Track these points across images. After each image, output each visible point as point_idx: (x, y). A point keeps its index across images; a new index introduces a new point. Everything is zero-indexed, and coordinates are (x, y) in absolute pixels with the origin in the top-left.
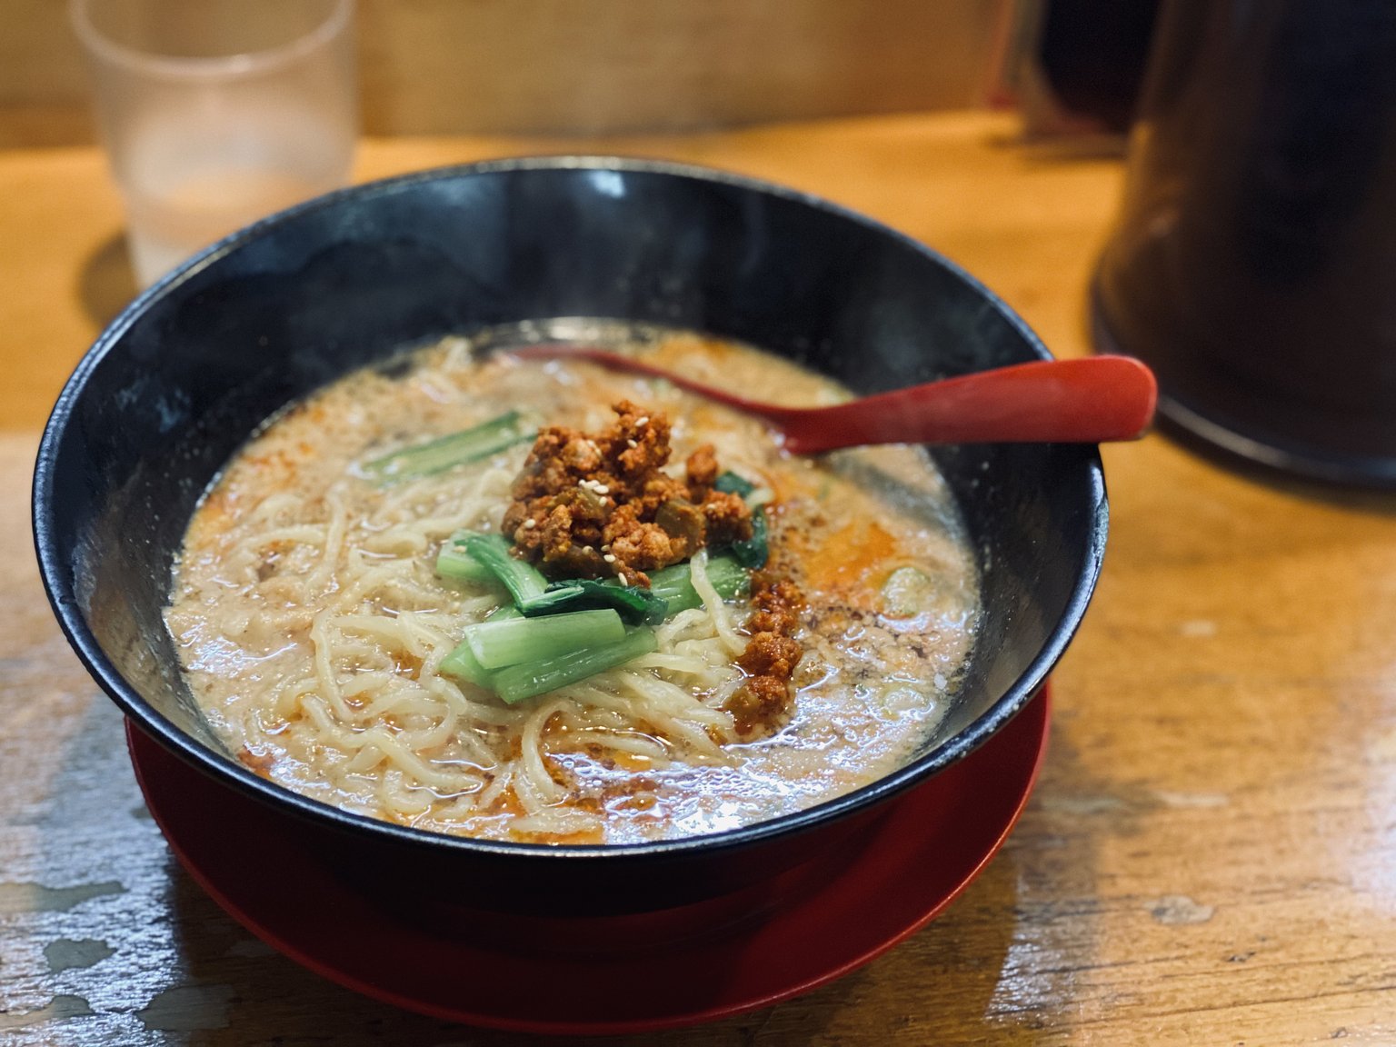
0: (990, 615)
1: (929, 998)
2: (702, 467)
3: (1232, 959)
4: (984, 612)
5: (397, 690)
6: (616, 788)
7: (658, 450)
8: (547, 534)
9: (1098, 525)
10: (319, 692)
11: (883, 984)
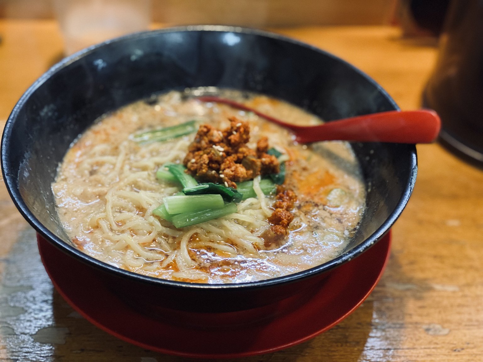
0: (368, 209)
1: (334, 355)
2: (262, 145)
3: (455, 350)
4: (366, 207)
5: (136, 220)
6: (215, 263)
7: (245, 137)
8: (199, 165)
9: (413, 175)
10: (106, 219)
11: (317, 348)
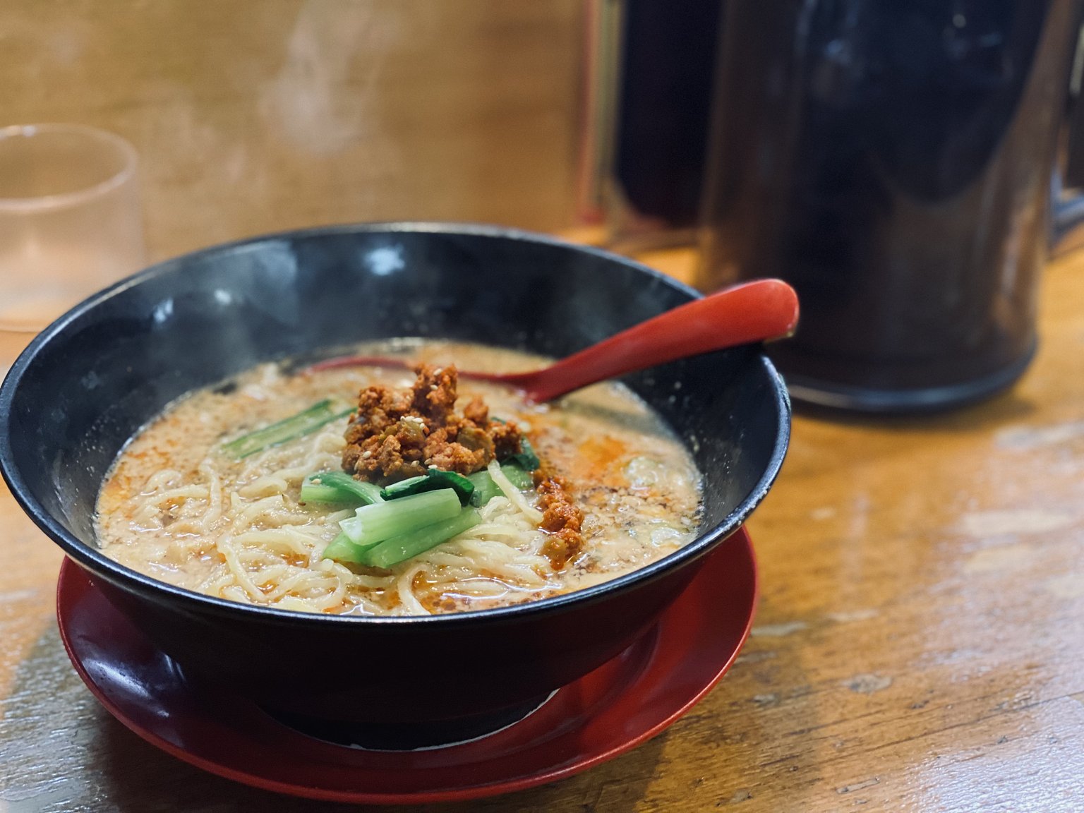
0: (708, 476)
1: (712, 764)
2: (478, 411)
3: (915, 707)
4: (703, 475)
5: (296, 575)
7: (452, 391)
8: (383, 457)
10: (236, 583)
